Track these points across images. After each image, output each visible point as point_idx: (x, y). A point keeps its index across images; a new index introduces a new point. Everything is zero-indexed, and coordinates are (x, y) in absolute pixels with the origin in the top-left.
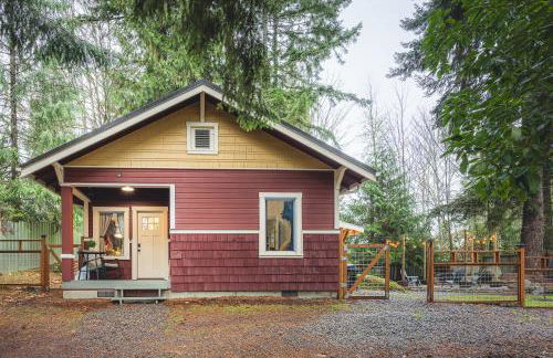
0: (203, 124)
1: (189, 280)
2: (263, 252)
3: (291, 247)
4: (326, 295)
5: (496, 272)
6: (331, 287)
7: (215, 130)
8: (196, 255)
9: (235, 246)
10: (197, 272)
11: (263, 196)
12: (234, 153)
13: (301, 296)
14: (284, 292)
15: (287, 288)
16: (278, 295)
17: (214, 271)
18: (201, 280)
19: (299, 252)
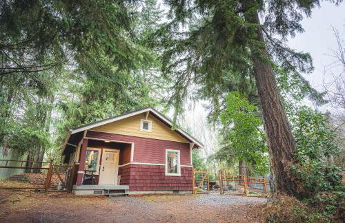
0: (147, 120)
1: (137, 185)
2: (167, 174)
3: (176, 172)
4: (189, 192)
5: (233, 184)
6: (190, 189)
7: (151, 123)
8: (142, 174)
9: (156, 171)
10: (141, 181)
11: (167, 150)
12: (158, 133)
13: (180, 193)
14: (174, 191)
15: (175, 189)
16: (172, 192)
17: (148, 182)
18: (142, 185)
19: (179, 174)
